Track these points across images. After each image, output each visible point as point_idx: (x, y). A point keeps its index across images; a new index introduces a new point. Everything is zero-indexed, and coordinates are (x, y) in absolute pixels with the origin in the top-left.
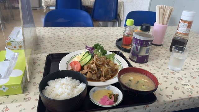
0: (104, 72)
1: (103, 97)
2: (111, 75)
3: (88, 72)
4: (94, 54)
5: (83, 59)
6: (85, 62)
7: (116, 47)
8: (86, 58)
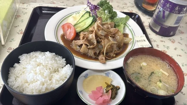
0: (105, 48)
1: (97, 88)
2: (116, 52)
3: (83, 45)
4: (97, 17)
5: (80, 21)
6: (83, 26)
7: (134, 5)
8: (86, 21)
